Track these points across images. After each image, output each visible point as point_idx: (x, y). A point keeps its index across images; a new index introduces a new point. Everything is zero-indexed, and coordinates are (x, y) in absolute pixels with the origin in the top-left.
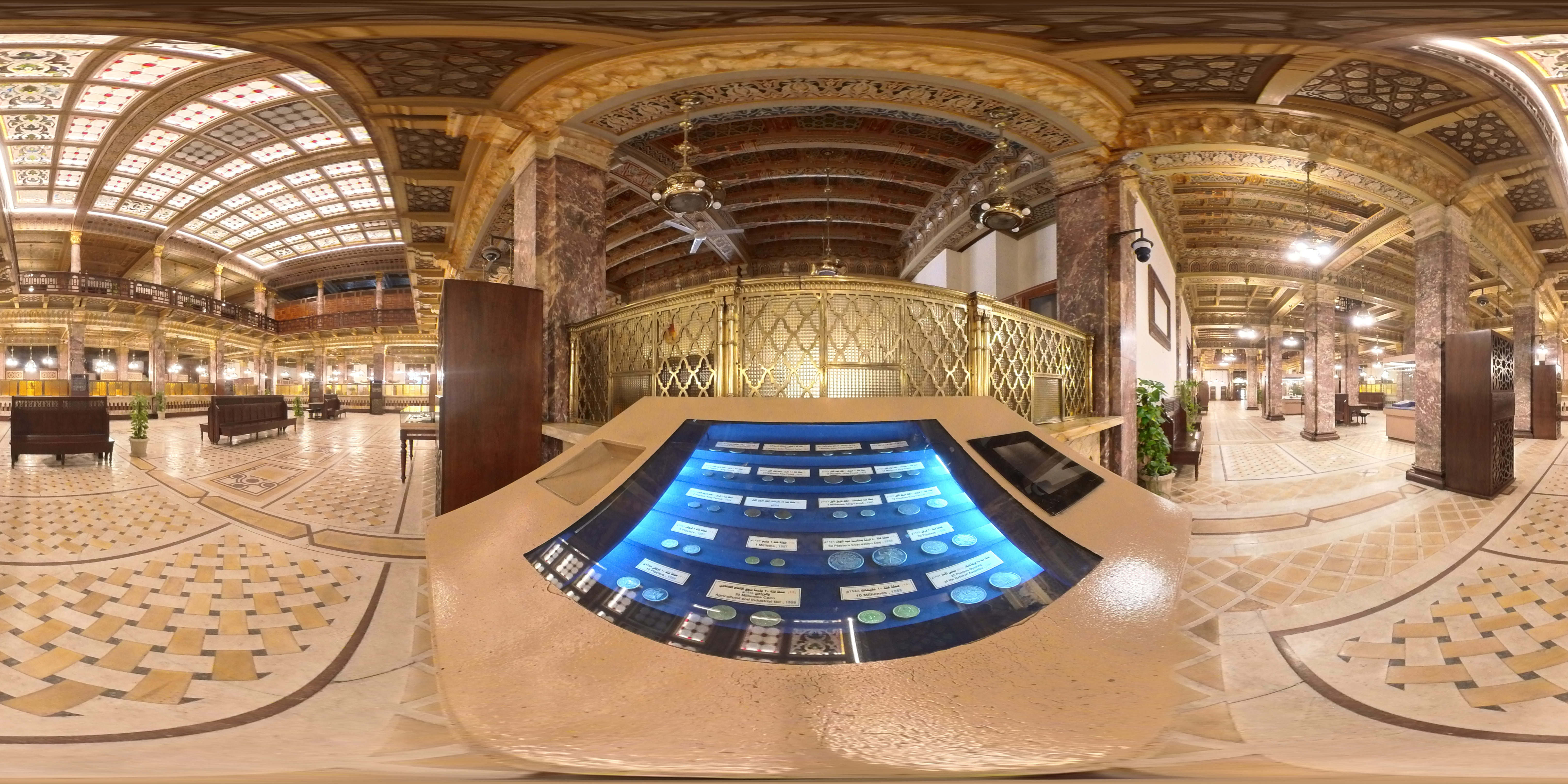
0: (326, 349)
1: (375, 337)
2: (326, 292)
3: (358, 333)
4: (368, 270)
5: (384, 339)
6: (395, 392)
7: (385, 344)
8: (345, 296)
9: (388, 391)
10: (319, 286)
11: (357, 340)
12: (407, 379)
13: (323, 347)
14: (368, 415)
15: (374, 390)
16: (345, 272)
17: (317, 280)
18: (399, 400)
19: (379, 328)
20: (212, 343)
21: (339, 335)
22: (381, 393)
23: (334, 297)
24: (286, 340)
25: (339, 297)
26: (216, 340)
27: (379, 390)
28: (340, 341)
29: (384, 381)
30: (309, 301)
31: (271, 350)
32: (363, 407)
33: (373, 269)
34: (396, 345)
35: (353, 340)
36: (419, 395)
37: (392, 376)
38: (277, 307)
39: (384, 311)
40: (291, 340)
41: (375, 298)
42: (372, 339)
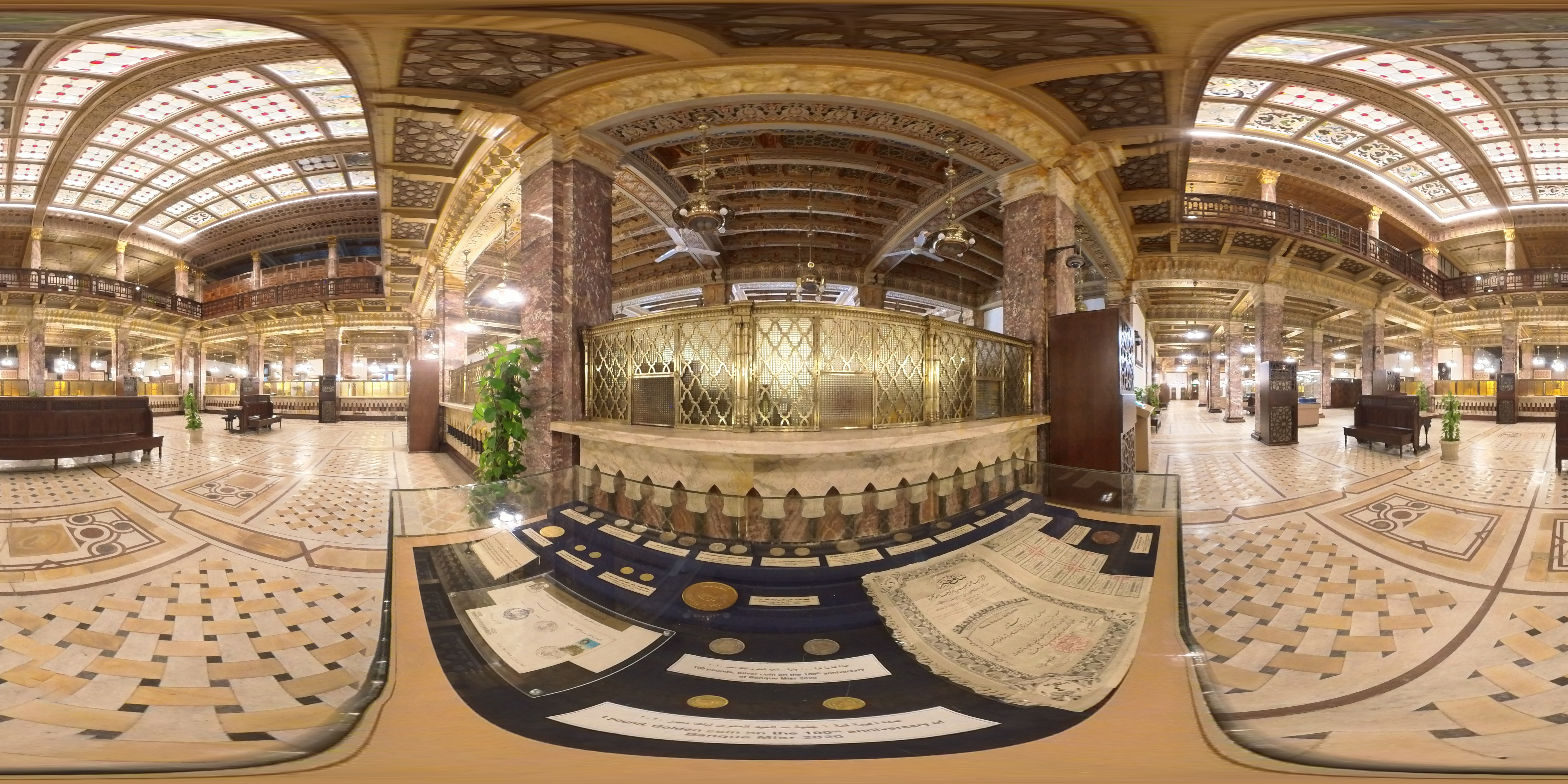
0: (264, 335)
1: (326, 317)
2: (263, 266)
3: (304, 313)
4: (318, 235)
5: (339, 320)
6: (354, 392)
7: (339, 326)
8: (287, 268)
9: (344, 390)
10: (254, 259)
11: (303, 322)
12: (369, 374)
13: (259, 333)
14: (316, 423)
15: (325, 389)
16: (287, 240)
17: (252, 252)
18: (359, 402)
19: (331, 305)
20: (112, 331)
21: (279, 316)
22: (334, 393)
23: (273, 271)
24: (214, 326)
25: (280, 270)
26: (116, 328)
27: (331, 389)
28: (281, 324)
29: (339, 377)
30: (242, 278)
31: (197, 340)
32: (311, 412)
33: (324, 234)
34: (355, 328)
35: (298, 323)
36: (386, 396)
37: (350, 370)
38: (205, 288)
39: (337, 280)
40: (219, 326)
41: (327, 267)
42: (323, 320)
